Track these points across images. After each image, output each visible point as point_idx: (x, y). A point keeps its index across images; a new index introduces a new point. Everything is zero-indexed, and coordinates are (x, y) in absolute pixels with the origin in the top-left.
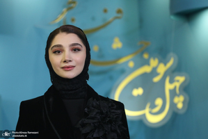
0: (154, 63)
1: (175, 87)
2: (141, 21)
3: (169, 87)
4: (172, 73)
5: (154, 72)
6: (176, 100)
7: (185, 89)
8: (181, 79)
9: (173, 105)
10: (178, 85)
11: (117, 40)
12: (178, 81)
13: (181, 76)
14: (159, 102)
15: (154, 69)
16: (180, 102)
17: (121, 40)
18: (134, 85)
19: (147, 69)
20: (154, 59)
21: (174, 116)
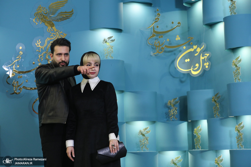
0: (195, 47)
1: (205, 58)
2: (189, 28)
3: (202, 58)
4: (203, 52)
5: (195, 51)
6: (205, 64)
7: (209, 59)
8: (208, 55)
9: (204, 66)
10: (206, 57)
11: (178, 36)
12: (206, 56)
13: (208, 53)
14: (197, 65)
15: (195, 50)
16: (207, 65)
17: (179, 37)
18: (185, 57)
19: (192, 50)
20: (195, 46)
21: (204, 72)
